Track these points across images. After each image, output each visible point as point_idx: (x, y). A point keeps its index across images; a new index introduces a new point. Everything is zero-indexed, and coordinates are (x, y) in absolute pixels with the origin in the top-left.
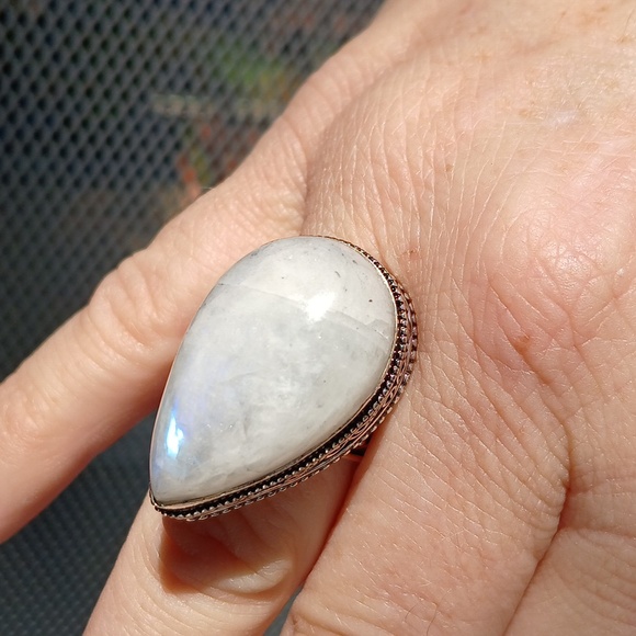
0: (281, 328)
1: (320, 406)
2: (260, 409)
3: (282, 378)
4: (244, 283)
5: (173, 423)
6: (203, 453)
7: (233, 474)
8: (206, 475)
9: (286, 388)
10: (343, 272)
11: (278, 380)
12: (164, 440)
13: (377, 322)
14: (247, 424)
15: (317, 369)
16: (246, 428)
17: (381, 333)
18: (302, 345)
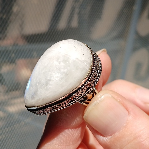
0: (58, 60)
1: (66, 81)
2: (50, 80)
3: (56, 72)
7: (43, 99)
8: (36, 98)
9: (57, 75)
11: (55, 73)
13: (84, 60)
14: (47, 84)
15: (66, 70)
17: (86, 64)
18: (62, 64)
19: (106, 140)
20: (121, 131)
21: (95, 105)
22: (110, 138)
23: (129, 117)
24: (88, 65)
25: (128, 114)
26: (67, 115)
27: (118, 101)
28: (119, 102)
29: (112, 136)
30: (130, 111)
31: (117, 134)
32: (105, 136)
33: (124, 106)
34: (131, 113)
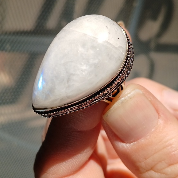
0: (84, 45)
1: (96, 76)
2: (74, 75)
3: (83, 64)
4: (71, 29)
5: (41, 78)
6: (51, 90)
7: (62, 99)
8: (52, 98)
9: (84, 67)
10: (109, 27)
11: (81, 64)
12: (38, 85)
13: (120, 47)
14: (69, 80)
15: (96, 61)
16: (68, 82)
17: (121, 51)
18: (91, 52)
19: (127, 147)
20: (148, 137)
21: (122, 102)
22: (133, 145)
23: (159, 120)
24: (123, 53)
25: (158, 117)
26: (82, 115)
27: (149, 99)
28: (150, 101)
29: (135, 142)
30: (161, 113)
31: (142, 141)
32: (125, 141)
33: (154, 106)
34: (162, 116)
